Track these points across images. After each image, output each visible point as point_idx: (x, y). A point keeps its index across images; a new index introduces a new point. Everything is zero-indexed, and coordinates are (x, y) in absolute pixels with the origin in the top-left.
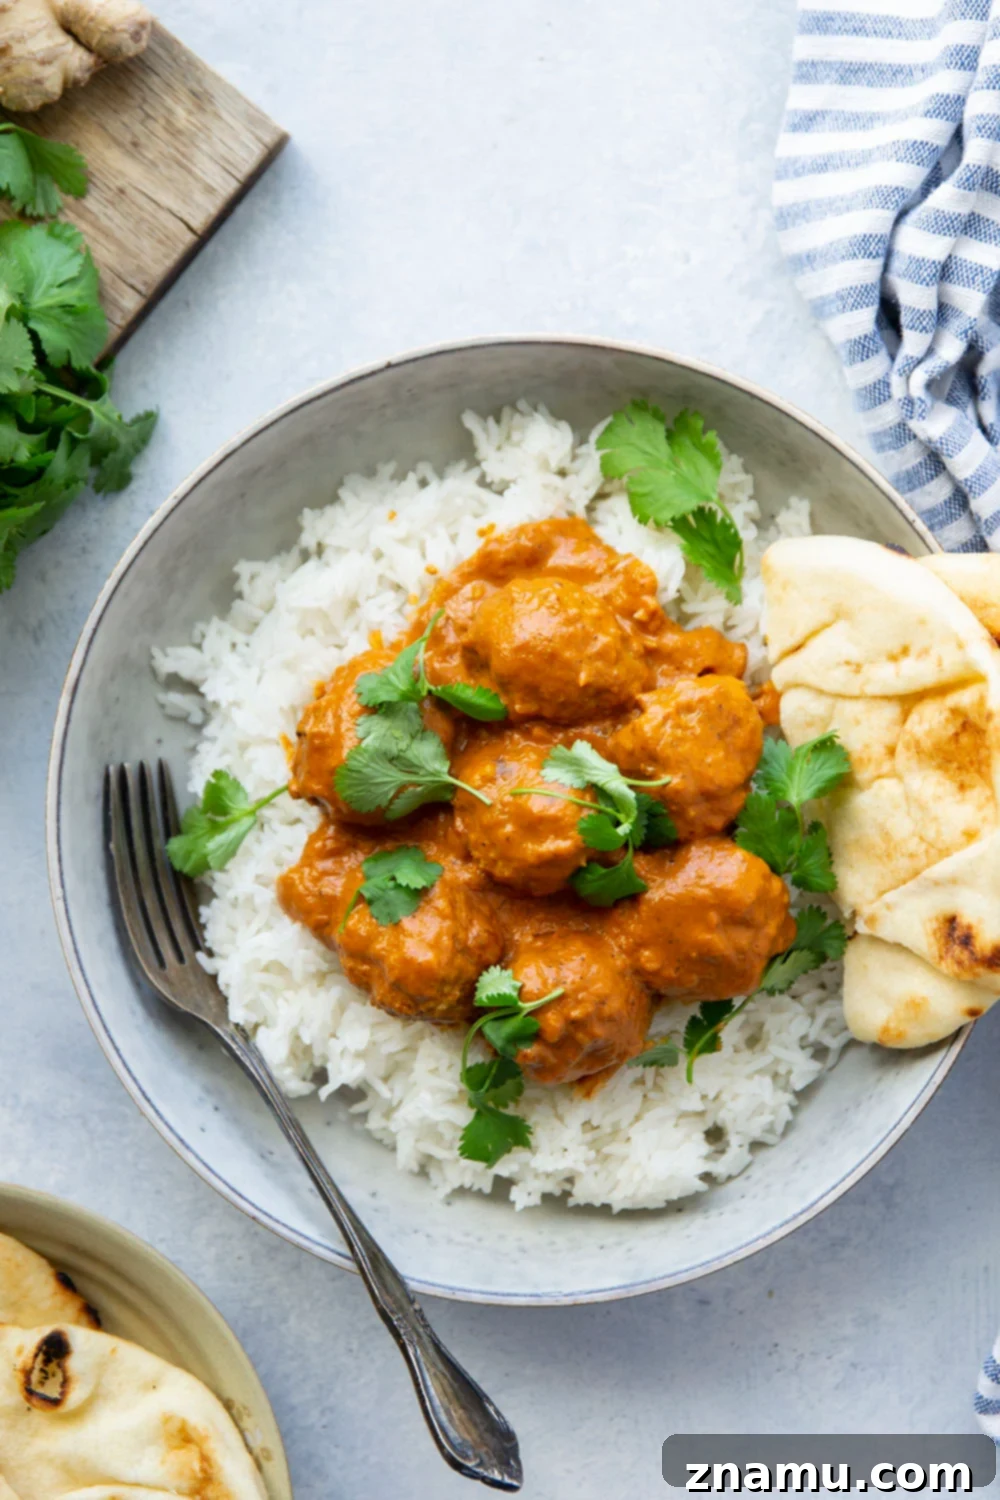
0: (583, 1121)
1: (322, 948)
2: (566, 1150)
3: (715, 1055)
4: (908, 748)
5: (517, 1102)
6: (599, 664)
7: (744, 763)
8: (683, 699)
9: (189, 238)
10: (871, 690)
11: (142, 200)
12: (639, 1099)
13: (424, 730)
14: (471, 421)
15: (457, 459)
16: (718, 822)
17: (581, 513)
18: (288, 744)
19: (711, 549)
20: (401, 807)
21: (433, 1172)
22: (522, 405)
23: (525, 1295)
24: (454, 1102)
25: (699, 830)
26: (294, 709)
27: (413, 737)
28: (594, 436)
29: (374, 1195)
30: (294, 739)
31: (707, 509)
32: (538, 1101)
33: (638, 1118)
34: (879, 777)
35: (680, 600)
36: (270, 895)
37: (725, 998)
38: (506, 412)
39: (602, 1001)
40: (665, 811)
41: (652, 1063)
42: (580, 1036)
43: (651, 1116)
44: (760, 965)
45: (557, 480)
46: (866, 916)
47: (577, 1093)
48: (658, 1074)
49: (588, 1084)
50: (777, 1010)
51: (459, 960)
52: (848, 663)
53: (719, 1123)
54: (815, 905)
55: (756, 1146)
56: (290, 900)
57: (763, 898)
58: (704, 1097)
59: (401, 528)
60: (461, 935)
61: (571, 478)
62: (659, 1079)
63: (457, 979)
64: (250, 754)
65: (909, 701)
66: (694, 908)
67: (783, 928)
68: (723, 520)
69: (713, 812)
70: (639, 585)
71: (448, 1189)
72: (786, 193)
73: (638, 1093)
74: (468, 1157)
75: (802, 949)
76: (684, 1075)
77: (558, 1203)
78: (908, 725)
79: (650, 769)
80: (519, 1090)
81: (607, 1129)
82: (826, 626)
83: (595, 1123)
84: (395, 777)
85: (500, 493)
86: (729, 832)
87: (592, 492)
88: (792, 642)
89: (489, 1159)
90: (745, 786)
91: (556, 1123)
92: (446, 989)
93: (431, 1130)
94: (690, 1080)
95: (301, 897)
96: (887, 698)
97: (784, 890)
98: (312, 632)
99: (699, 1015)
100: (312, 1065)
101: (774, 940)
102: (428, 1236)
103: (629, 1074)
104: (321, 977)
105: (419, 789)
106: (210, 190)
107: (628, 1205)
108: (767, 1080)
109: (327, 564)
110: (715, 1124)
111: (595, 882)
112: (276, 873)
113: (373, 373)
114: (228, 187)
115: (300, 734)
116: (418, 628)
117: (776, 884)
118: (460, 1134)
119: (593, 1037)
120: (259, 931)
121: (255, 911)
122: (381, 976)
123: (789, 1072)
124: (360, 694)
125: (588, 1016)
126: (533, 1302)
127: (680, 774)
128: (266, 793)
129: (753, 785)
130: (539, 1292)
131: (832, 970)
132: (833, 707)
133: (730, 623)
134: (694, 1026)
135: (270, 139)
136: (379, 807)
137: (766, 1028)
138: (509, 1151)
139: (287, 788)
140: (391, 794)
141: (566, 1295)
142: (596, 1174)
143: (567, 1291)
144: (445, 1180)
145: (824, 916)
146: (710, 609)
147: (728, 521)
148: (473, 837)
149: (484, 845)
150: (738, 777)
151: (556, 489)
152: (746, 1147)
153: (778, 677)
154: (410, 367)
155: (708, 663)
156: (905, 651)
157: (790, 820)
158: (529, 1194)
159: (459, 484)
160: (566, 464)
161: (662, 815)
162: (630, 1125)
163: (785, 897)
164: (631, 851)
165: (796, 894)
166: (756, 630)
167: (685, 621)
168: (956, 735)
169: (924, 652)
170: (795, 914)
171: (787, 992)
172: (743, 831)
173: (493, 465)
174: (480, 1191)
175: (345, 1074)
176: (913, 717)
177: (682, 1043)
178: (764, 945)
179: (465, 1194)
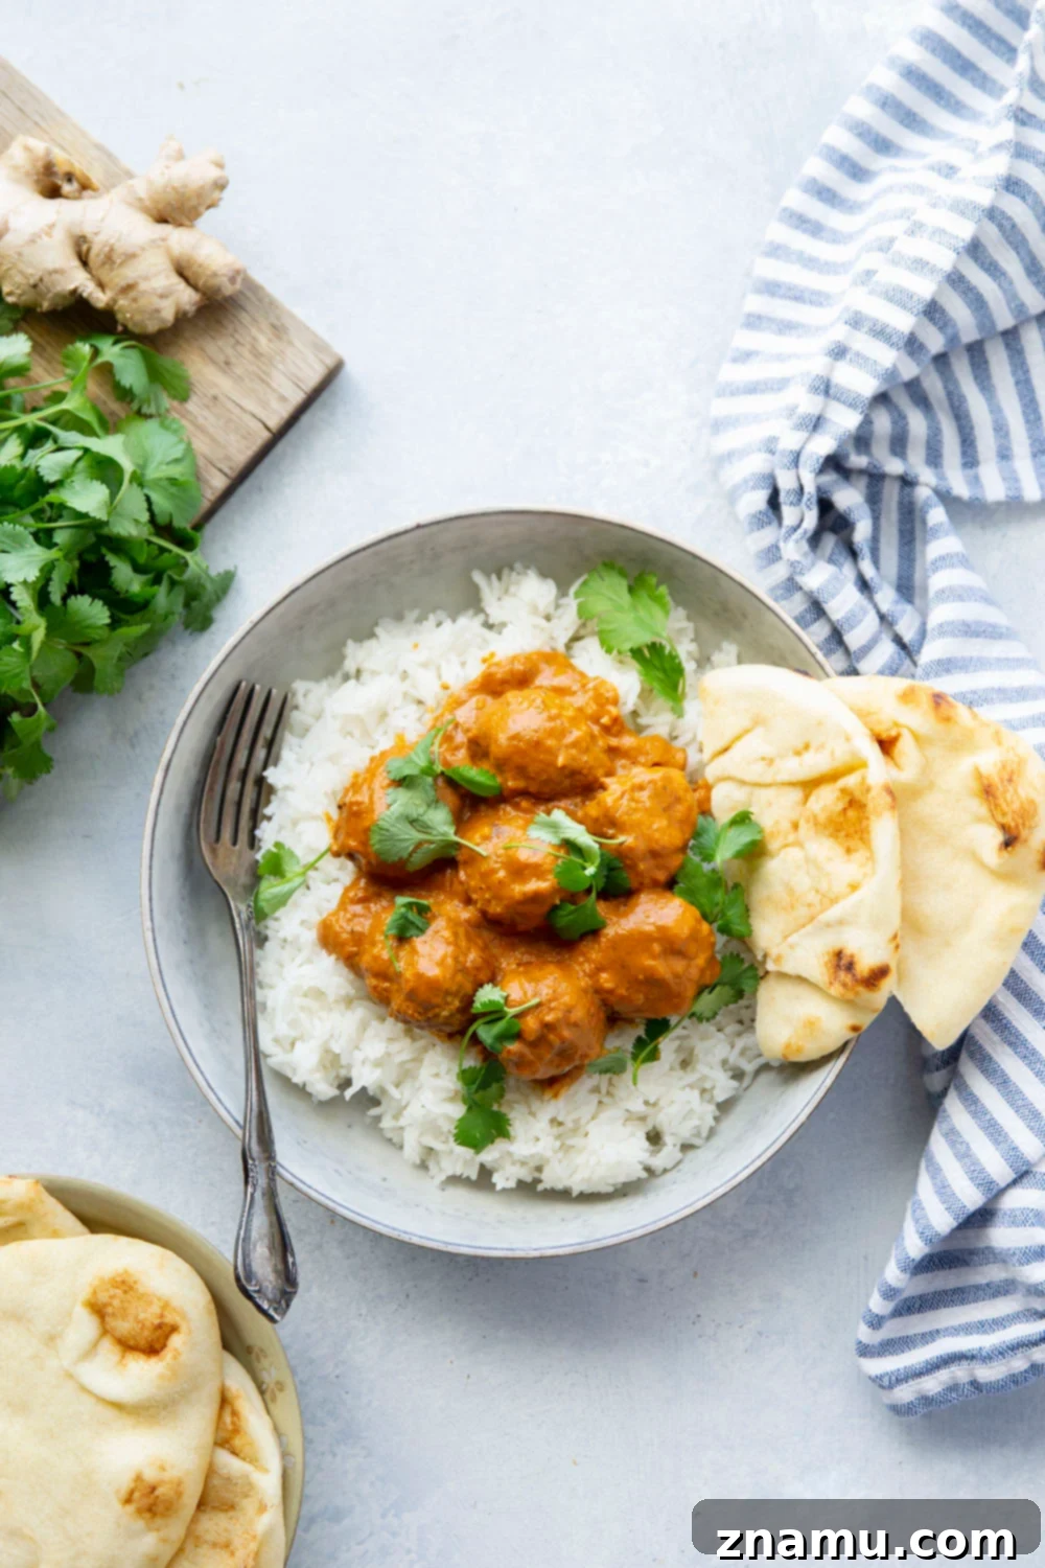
0: (551, 1117)
1: (352, 976)
2: (536, 1139)
3: (655, 1063)
4: (808, 821)
5: (501, 1103)
6: (574, 752)
7: (682, 832)
8: (637, 780)
9: (265, 435)
10: (780, 778)
11: (230, 406)
12: (595, 1103)
13: (437, 801)
14: (478, 578)
15: (467, 607)
16: (662, 876)
17: (561, 648)
18: (329, 819)
19: (660, 675)
20: (418, 861)
21: (431, 1164)
22: (518, 566)
23: (502, 1249)
24: (452, 1099)
25: (647, 881)
27: (429, 806)
28: (573, 590)
30: (335, 814)
31: (658, 645)
32: (517, 1102)
33: (593, 1118)
34: (786, 846)
35: (635, 714)
36: (310, 936)
37: (664, 1015)
38: (506, 572)
39: (569, 1010)
40: (621, 865)
41: (606, 1071)
42: (552, 1037)
43: (605, 1115)
44: (690, 992)
45: (543, 623)
46: (774, 956)
47: (548, 1095)
48: (610, 1083)
49: (556, 1087)
50: (704, 1037)
51: (459, 977)
52: (763, 759)
53: (659, 1128)
54: (735, 952)
55: (686, 1147)
56: (328, 939)
57: (694, 936)
58: (646, 1103)
59: (422, 655)
60: (461, 959)
61: (554, 621)
62: (611, 1089)
63: (458, 992)
64: (301, 827)
65: (810, 785)
66: (642, 940)
67: (710, 962)
68: (670, 653)
69: (658, 867)
70: (605, 698)
71: (442, 1178)
72: (722, 407)
73: (595, 1098)
74: (461, 1145)
75: (724, 984)
76: (631, 1083)
77: (530, 1190)
78: (809, 804)
79: (611, 832)
80: (502, 1093)
81: (570, 1125)
82: (746, 731)
83: (560, 1119)
84: (416, 836)
85: (500, 633)
86: (670, 885)
87: (570, 634)
88: (721, 746)
89: (477, 1146)
90: (684, 849)
91: (530, 1118)
92: (449, 999)
93: (431, 1126)
94: (635, 1084)
95: (336, 936)
96: (792, 784)
97: (711, 933)
98: (350, 734)
99: (644, 1036)
100: (337, 1077)
101: (702, 971)
102: (427, 1209)
103: (587, 1082)
104: (349, 1002)
105: (432, 846)
106: (283, 399)
107: (587, 1189)
108: (696, 1093)
109: (363, 684)
110: (654, 1128)
111: (566, 918)
112: (316, 918)
113: (406, 532)
114: (297, 398)
115: (339, 807)
116: (434, 732)
117: (705, 927)
118: (456, 1123)
119: (561, 1037)
120: (301, 965)
121: (300, 949)
122: (399, 991)
123: (713, 1088)
124: (389, 772)
125: (558, 1020)
126: (509, 1254)
127: (634, 835)
128: (312, 859)
129: (689, 851)
130: (514, 1246)
131: (747, 1007)
132: (754, 792)
133: (674, 734)
134: (640, 1043)
135: (330, 362)
136: (401, 859)
137: (696, 1052)
138: (492, 1142)
139: (329, 850)
140: (411, 848)
141: (535, 1250)
142: (559, 1163)
143: (534, 1246)
144: (441, 1170)
145: (742, 961)
146: (659, 722)
147: (674, 653)
148: (473, 883)
149: (481, 888)
150: (678, 844)
151: (543, 630)
152: (678, 1147)
153: (710, 774)
154: (435, 529)
155: (656, 759)
156: (807, 747)
157: (716, 881)
158: (507, 1178)
159: (468, 624)
160: (551, 610)
161: (619, 868)
162: (588, 1123)
163: (712, 939)
164: (594, 895)
165: (721, 939)
166: (694, 738)
167: (639, 729)
168: (845, 810)
169: (822, 747)
170: (719, 957)
171: (713, 1022)
172: (681, 885)
173: (495, 610)
174: (468, 1178)
175: (365, 1078)
176: (812, 798)
177: (629, 1056)
178: (694, 973)
179: (457, 1181)
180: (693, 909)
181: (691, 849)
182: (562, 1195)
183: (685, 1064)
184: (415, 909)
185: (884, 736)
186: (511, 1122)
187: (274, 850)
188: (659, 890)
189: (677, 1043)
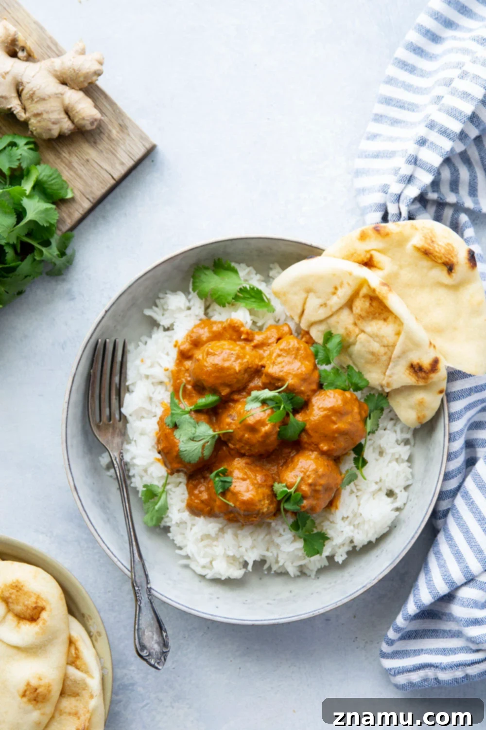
0: (341, 518)
1: (216, 519)
2: (342, 532)
3: (367, 465)
4: (359, 319)
5: (316, 528)
6: (239, 361)
7: (309, 361)
8: (275, 354)
10: (334, 309)
12: (355, 498)
13: (198, 423)
14: (148, 312)
15: (152, 329)
16: (314, 387)
17: (203, 317)
18: (159, 460)
19: (253, 300)
20: (208, 453)
21: (307, 572)
22: (161, 295)
23: (360, 589)
24: (294, 540)
25: (309, 393)
26: (153, 447)
27: (195, 427)
28: (191, 290)
29: (291, 592)
30: (159, 456)
31: (242, 288)
32: (322, 522)
33: (359, 505)
34: (357, 336)
35: (254, 323)
36: (186, 515)
37: (357, 443)
38: (157, 301)
39: (316, 471)
40: (294, 395)
41: (349, 483)
42: (318, 488)
43: (363, 501)
44: (360, 425)
45: (189, 312)
46: (386, 385)
47: (333, 510)
48: (356, 486)
49: (334, 504)
50: (381, 437)
51: (260, 490)
52: (321, 305)
53: (389, 489)
54: (368, 394)
55: (406, 488)
56: (195, 510)
57: (345, 402)
58: (376, 483)
59: (148, 362)
60: (256, 482)
61: (193, 308)
62: (358, 487)
63: (264, 497)
64: (149, 471)
65: (349, 304)
66: (325, 420)
67: (360, 407)
68: (250, 288)
69: (310, 384)
70: (236, 327)
71: (314, 573)
73: (353, 496)
74: (312, 556)
75: (373, 411)
76: (363, 479)
77: (354, 553)
78: (354, 312)
79: (280, 384)
80: (313, 523)
81: (351, 515)
82: (306, 298)
83: (346, 516)
84: (199, 444)
85: (173, 329)
86: (320, 386)
87: (203, 308)
88: (299, 311)
89: (319, 552)
90: (315, 367)
91: (333, 525)
92: (263, 503)
93: (294, 557)
94: (365, 479)
95: (197, 508)
96: (341, 308)
97: (352, 395)
98: (143, 417)
99: (356, 456)
100: (240, 563)
101: (360, 413)
102: (317, 593)
103: (345, 493)
104: (222, 530)
105: (209, 444)
107: (377, 536)
108: (394, 464)
109: (133, 392)
110: (387, 490)
112: (184, 505)
113: (103, 318)
115: (159, 453)
116: (176, 392)
117: (348, 394)
118: (303, 551)
119: (321, 485)
120: (191, 529)
121: (186, 523)
122: (239, 514)
123: (400, 455)
124: (168, 426)
125: (314, 479)
126: (365, 589)
127: (291, 378)
128: (163, 481)
129: (319, 366)
130: (364, 584)
131: (390, 411)
132: (327, 324)
133: (277, 320)
134: (356, 460)
136: (200, 457)
137: (382, 446)
138: (324, 545)
139: (168, 474)
140: (201, 450)
141: (374, 579)
142: (358, 533)
144: (312, 571)
145: (374, 395)
146: (267, 320)
147: (252, 287)
148: (237, 446)
149: (243, 446)
150: (311, 367)
151: (190, 315)
152: (403, 490)
153: (304, 326)
154: (114, 307)
155: (276, 336)
156: (336, 288)
158: (341, 556)
159: (159, 335)
160: (188, 304)
161: (295, 396)
162: (358, 509)
163: (354, 397)
164: (291, 415)
165: (358, 394)
166: (287, 316)
167: (261, 329)
168: (371, 304)
169: (342, 284)
170: (362, 400)
171: (379, 429)
172: (325, 384)
173: (165, 322)
174: (325, 567)
175: (252, 557)
176: (354, 308)
177: (355, 469)
178: (357, 417)
179: (321, 571)
180: (338, 390)
181: (318, 364)
182: (370, 546)
183: (381, 453)
184: (221, 475)
185: (365, 260)
186: (326, 533)
187: (145, 489)
188: (318, 392)
189: (371, 448)
